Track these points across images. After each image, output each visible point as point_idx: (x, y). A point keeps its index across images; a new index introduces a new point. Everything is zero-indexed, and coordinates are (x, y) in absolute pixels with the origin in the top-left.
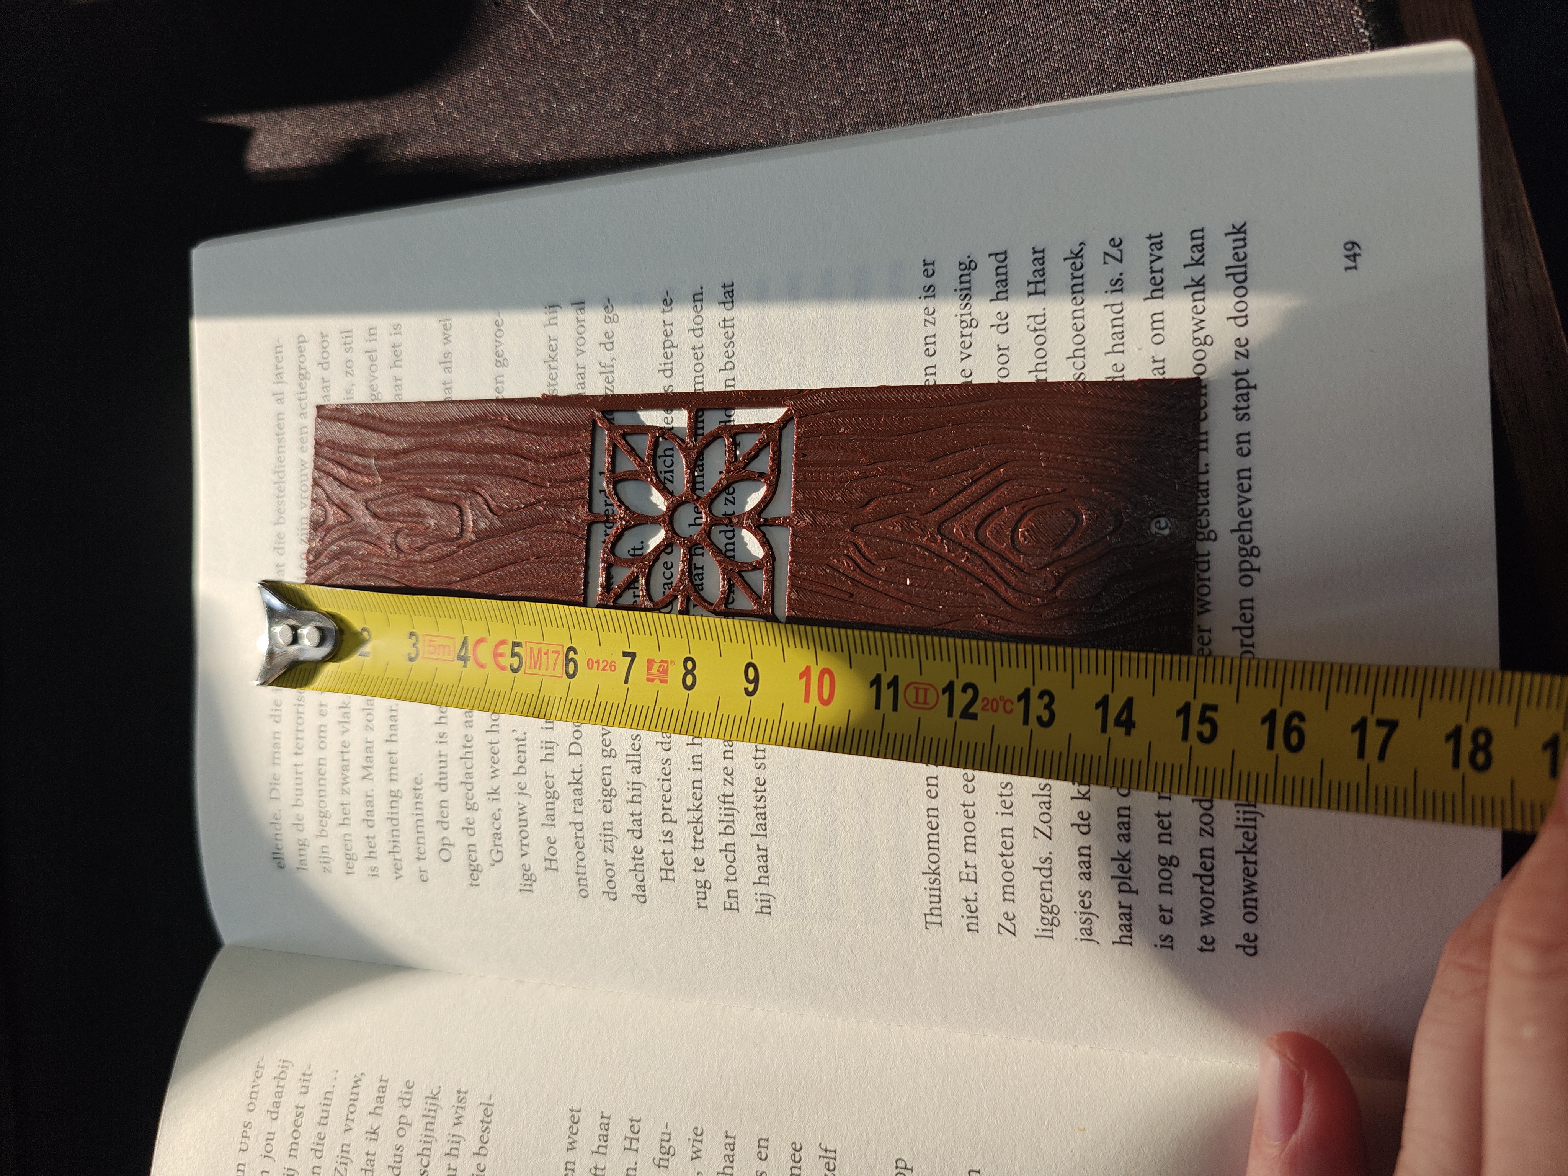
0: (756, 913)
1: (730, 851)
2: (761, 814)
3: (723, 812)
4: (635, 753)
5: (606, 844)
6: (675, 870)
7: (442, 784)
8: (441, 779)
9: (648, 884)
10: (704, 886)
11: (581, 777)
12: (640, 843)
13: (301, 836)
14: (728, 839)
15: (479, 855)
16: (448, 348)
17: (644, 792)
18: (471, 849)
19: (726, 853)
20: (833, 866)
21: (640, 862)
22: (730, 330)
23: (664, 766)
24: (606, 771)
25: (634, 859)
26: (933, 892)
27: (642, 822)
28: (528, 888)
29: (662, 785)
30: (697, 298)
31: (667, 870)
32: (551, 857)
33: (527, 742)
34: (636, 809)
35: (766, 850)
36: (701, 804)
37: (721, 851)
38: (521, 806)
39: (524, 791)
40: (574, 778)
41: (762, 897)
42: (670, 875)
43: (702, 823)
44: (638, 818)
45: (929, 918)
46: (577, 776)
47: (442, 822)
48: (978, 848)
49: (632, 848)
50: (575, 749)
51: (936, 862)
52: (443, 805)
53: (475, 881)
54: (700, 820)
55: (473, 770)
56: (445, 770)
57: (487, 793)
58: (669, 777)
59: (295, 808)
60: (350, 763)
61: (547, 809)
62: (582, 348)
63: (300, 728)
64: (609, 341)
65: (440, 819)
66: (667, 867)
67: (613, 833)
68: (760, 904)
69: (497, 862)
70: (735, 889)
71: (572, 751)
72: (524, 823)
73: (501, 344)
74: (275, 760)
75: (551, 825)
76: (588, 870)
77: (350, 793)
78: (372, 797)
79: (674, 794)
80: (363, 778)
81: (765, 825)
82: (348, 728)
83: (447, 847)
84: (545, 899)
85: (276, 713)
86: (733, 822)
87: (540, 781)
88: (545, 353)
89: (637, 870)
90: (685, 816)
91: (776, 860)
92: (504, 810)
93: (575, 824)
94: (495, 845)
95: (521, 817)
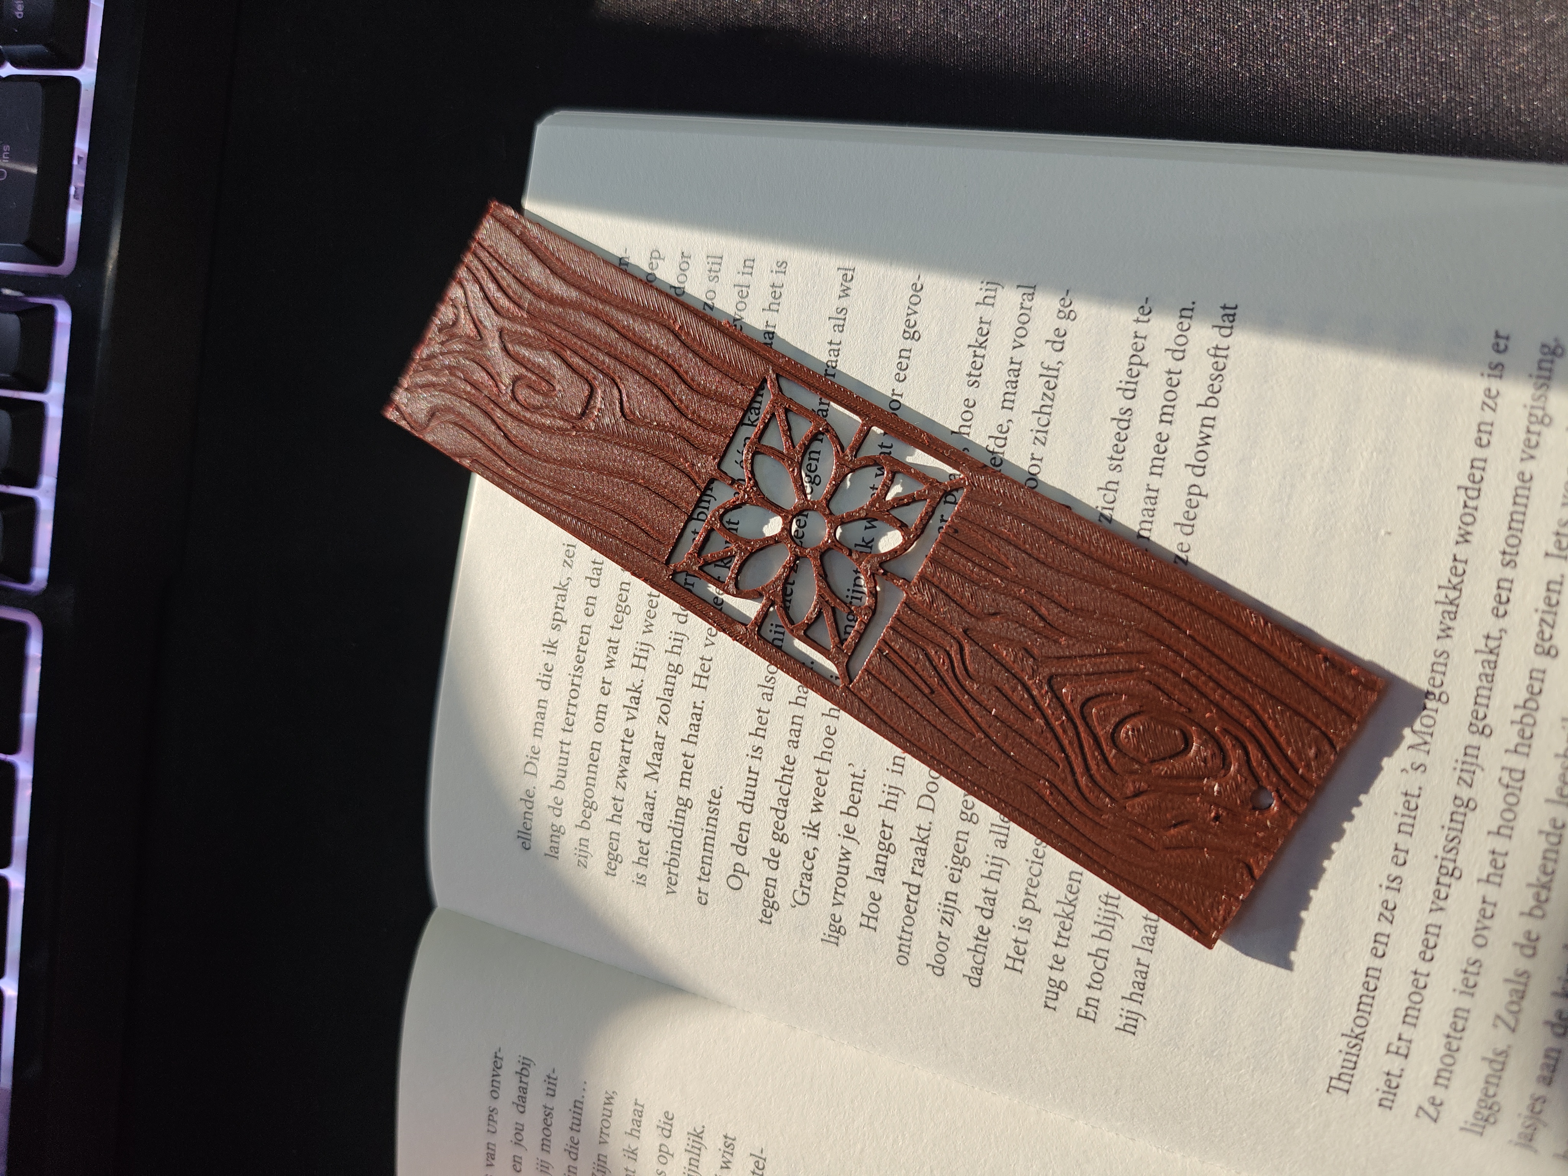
0: (1117, 1028)
1: (1101, 957)
2: (1150, 927)
3: (1102, 913)
4: (1003, 823)
5: (944, 915)
6: (1026, 961)
7: (748, 804)
8: (745, 798)
9: (987, 969)
10: (1058, 988)
11: (928, 836)
12: (987, 924)
13: (558, 822)
14: (1104, 944)
15: (779, 892)
16: (844, 302)
17: (1006, 870)
18: (770, 883)
19: (1095, 958)
20: (1230, 1003)
21: (983, 943)
22: (1221, 361)
23: (1036, 848)
24: (961, 837)
25: (977, 938)
26: (1349, 1057)
27: (996, 901)
28: (832, 939)
29: (1030, 868)
30: (1187, 312)
31: (1015, 960)
32: (870, 914)
33: (865, 781)
34: (992, 886)
35: (1148, 967)
36: (1076, 899)
37: (1089, 954)
38: (844, 851)
39: (851, 835)
40: (919, 835)
41: (1129, 1015)
42: (1018, 965)
43: (1072, 919)
44: (992, 896)
45: (1334, 1083)
46: (923, 834)
47: (741, 846)
48: (1421, 1022)
49: (976, 927)
50: (925, 802)
51: (1361, 1027)
52: (744, 827)
53: (766, 918)
54: (1071, 916)
55: (790, 797)
56: (753, 789)
57: (803, 827)
58: (1041, 861)
59: (554, 789)
60: (632, 756)
61: (877, 862)
62: (1022, 341)
63: (573, 702)
64: (1059, 340)
65: (738, 843)
66: (1017, 956)
67: (956, 906)
68: (1125, 1021)
69: (800, 904)
70: (1096, 998)
71: (922, 805)
72: (844, 870)
73: (915, 312)
74: (537, 731)
75: (879, 880)
76: (915, 938)
77: (627, 789)
78: (654, 799)
79: (1043, 879)
80: (646, 776)
81: (1153, 939)
82: (635, 715)
83: (739, 875)
84: (851, 956)
85: (545, 679)
86: (1113, 927)
87: (875, 829)
88: (972, 336)
89: (976, 951)
90: (1053, 908)
91: (1158, 979)
92: (821, 850)
93: (910, 885)
94: (801, 886)
95: (841, 863)
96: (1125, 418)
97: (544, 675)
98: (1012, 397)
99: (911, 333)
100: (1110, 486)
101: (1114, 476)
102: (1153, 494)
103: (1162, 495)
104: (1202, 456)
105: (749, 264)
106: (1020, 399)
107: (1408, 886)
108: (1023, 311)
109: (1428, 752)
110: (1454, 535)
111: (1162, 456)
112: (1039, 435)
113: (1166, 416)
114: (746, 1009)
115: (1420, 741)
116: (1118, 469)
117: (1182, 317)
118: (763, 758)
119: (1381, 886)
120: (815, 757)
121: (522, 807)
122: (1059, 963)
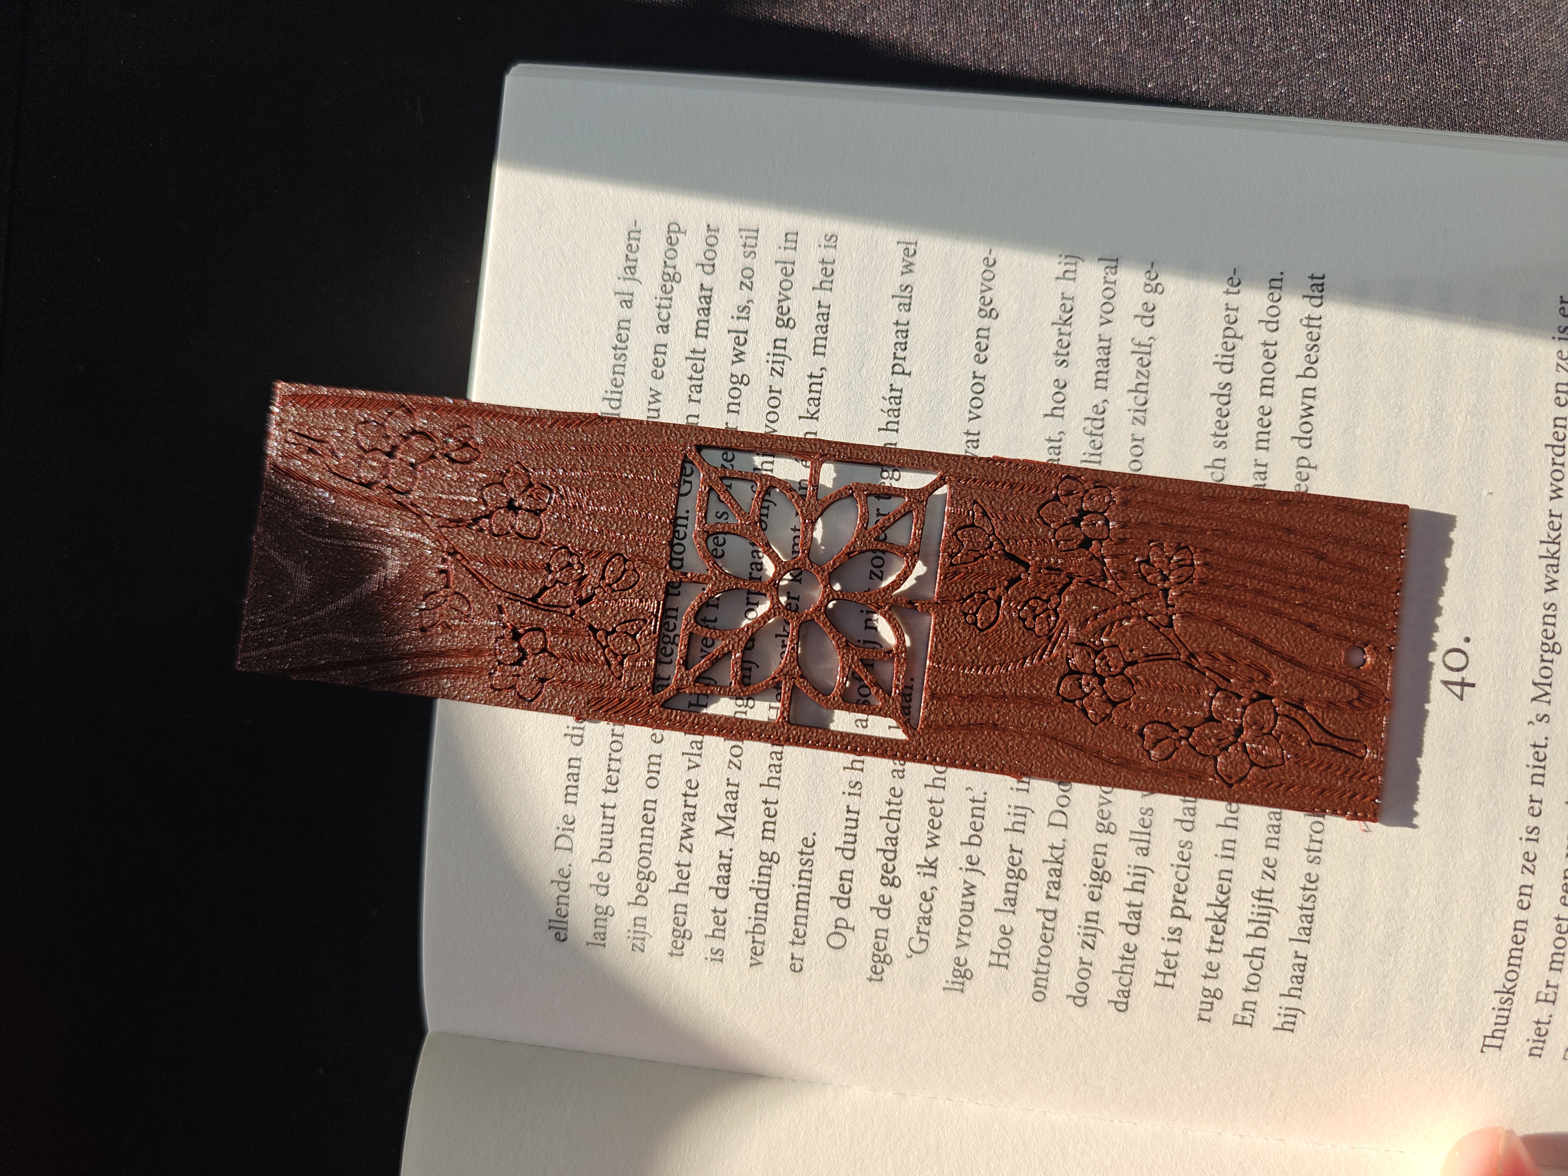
0: (1275, 1029)
1: (1257, 957)
2: (1307, 916)
3: (1256, 910)
4: (1144, 830)
5: (1086, 939)
6: (1178, 974)
7: (848, 850)
8: (845, 842)
9: (1134, 990)
10: (1213, 996)
11: (1063, 855)
12: (1133, 940)
13: (604, 902)
14: (1259, 943)
15: (891, 943)
16: (908, 279)
17: (1151, 879)
18: (881, 935)
19: (1251, 958)
20: (1388, 981)
21: (1130, 963)
22: (1315, 331)
23: (1182, 849)
24: (1100, 850)
25: (1123, 958)
26: (1502, 1013)
27: (1142, 915)
28: (957, 986)
29: (1177, 873)
30: (1276, 284)
31: (1165, 974)
32: (1000, 951)
33: (987, 805)
34: (1136, 898)
35: (1306, 958)
36: (1228, 899)
37: (1244, 955)
38: (967, 885)
39: (975, 867)
40: (1052, 855)
41: (1288, 1012)
42: (1169, 980)
43: (1225, 921)
44: (1137, 909)
45: (1488, 1041)
46: (1057, 853)
47: (843, 899)
49: (1121, 946)
50: (1056, 819)
51: (1513, 981)
52: (845, 878)
53: (877, 976)
54: (1223, 918)
55: (899, 834)
56: (853, 831)
57: (918, 866)
58: (1187, 864)
59: (597, 864)
60: (698, 811)
61: (1007, 891)
62: (1109, 316)
63: (615, 756)
64: (1148, 315)
65: (839, 894)
66: (1167, 971)
67: (1098, 926)
68: (1283, 1019)
69: (917, 953)
70: (1254, 1000)
71: (1053, 822)
72: (969, 907)
73: (990, 289)
74: (570, 796)
75: (1010, 911)
76: (1054, 969)
77: (694, 851)
78: (730, 858)
79: (1192, 884)
80: (717, 832)
81: (1309, 929)
82: (698, 762)
83: (842, 931)
84: (979, 1001)
85: (576, 732)
86: (1268, 923)
87: (1002, 856)
88: (1055, 313)
89: (1123, 972)
90: (1203, 913)
91: (1316, 970)
92: (941, 889)
93: (1045, 911)
94: (919, 932)
95: (965, 899)
96: (1225, 392)
97: (574, 728)
98: (1105, 376)
99: (988, 311)
100: (1217, 464)
101: (1220, 453)
102: (1262, 469)
103: (1270, 469)
104: (1307, 428)
105: (791, 239)
106: (1114, 376)
107: (1544, 837)
108: (1107, 286)
109: (1549, 702)
110: (1547, 491)
111: (1266, 430)
112: (1137, 414)
113: (1267, 388)
114: (844, 1084)
115: (1542, 692)
116: (1223, 445)
117: (1271, 287)
118: (863, 795)
119: (1521, 839)
120: (926, 786)
121: (554, 891)
122: (1213, 970)
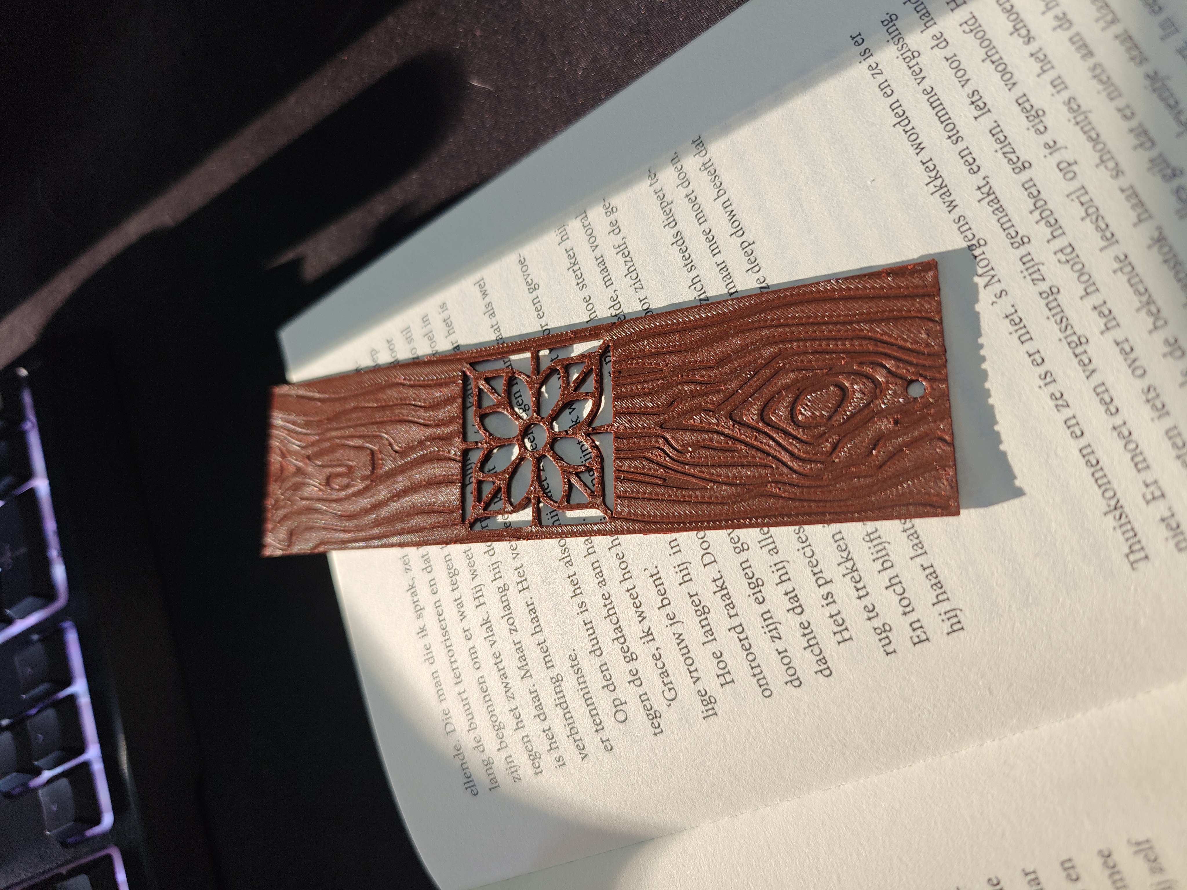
0: (948, 634)
1: (896, 584)
2: (912, 535)
3: (873, 550)
4: (766, 536)
5: (772, 634)
6: (849, 627)
7: (597, 650)
8: (593, 646)
9: (826, 654)
10: (884, 631)
11: (724, 582)
12: (803, 618)
13: (484, 756)
14: (891, 573)
15: (653, 701)
16: (487, 300)
17: (789, 567)
18: (644, 698)
19: (892, 588)
20: (1008, 551)
21: (811, 636)
22: (711, 169)
23: (798, 536)
24: (745, 565)
25: (805, 635)
26: (1124, 528)
27: (799, 596)
28: (711, 712)
29: (804, 553)
30: (674, 160)
31: (840, 632)
32: (722, 672)
33: (661, 574)
34: (788, 586)
35: (932, 566)
36: (849, 553)
37: (887, 588)
38: (677, 636)
39: (675, 621)
40: (717, 586)
41: (948, 615)
42: (846, 635)
43: (857, 570)
44: (793, 594)
45: (1132, 558)
46: (720, 583)
47: (609, 685)
48: (1150, 461)
49: (798, 626)
50: (707, 559)
51: (1113, 498)
52: (603, 669)
53: (658, 729)
54: (854, 569)
55: (620, 623)
56: (594, 636)
57: (641, 638)
58: (808, 543)
59: (471, 732)
60: (506, 670)
61: (703, 627)
62: (595, 244)
63: (453, 659)
64: (615, 228)
65: (606, 683)
66: (840, 628)
67: (775, 620)
68: (949, 623)
69: (672, 700)
70: (916, 619)
71: (706, 563)
72: (685, 651)
73: (529, 275)
74: (441, 698)
75: (712, 640)
76: (764, 667)
77: (515, 697)
78: (536, 691)
79: (818, 556)
80: (522, 678)
81: (920, 543)
82: (495, 639)
83: (620, 707)
84: (731, 717)
85: (429, 656)
86: (887, 554)
87: (687, 603)
88: (567, 263)
89: (811, 646)
90: (838, 571)
91: (946, 571)
92: (662, 647)
93: (734, 628)
94: (665, 685)
95: (681, 646)
96: (679, 239)
97: (427, 654)
98: (609, 277)
99: (533, 287)
100: (695, 281)
101: (694, 273)
102: (723, 265)
103: (728, 263)
104: (736, 224)
105: (425, 320)
106: (613, 275)
107: (1058, 374)
108: (586, 229)
109: (999, 281)
110: (912, 151)
111: (713, 242)
112: (636, 286)
113: (701, 219)
114: (693, 825)
115: (989, 278)
116: (693, 268)
117: (674, 165)
118: (589, 608)
119: (1040, 387)
120: (620, 582)
121: (459, 763)
122: (871, 611)
